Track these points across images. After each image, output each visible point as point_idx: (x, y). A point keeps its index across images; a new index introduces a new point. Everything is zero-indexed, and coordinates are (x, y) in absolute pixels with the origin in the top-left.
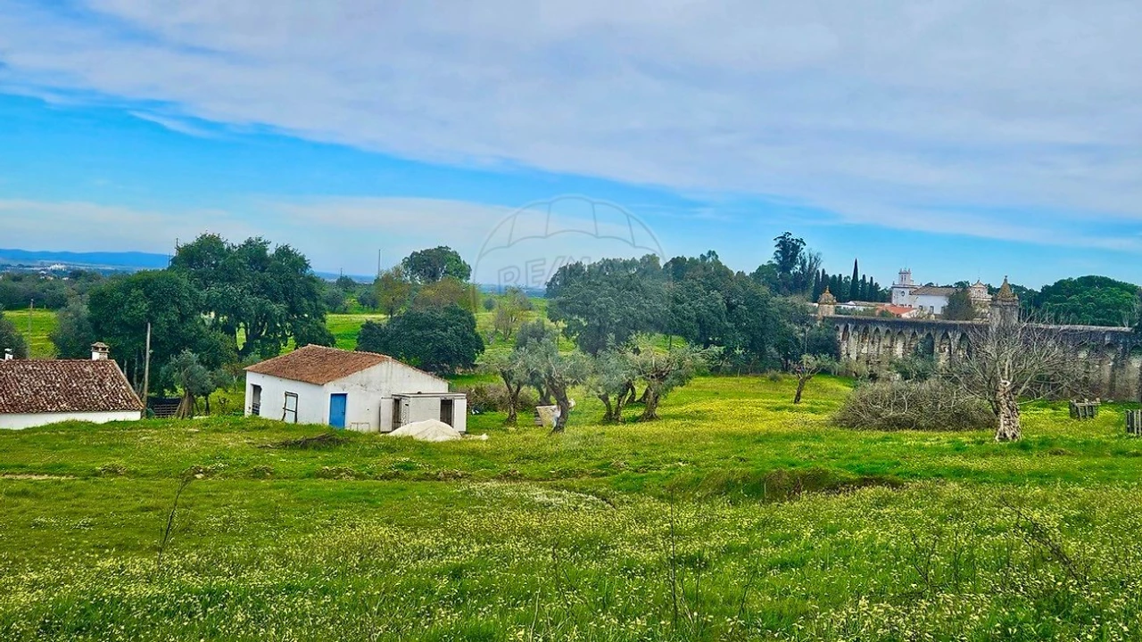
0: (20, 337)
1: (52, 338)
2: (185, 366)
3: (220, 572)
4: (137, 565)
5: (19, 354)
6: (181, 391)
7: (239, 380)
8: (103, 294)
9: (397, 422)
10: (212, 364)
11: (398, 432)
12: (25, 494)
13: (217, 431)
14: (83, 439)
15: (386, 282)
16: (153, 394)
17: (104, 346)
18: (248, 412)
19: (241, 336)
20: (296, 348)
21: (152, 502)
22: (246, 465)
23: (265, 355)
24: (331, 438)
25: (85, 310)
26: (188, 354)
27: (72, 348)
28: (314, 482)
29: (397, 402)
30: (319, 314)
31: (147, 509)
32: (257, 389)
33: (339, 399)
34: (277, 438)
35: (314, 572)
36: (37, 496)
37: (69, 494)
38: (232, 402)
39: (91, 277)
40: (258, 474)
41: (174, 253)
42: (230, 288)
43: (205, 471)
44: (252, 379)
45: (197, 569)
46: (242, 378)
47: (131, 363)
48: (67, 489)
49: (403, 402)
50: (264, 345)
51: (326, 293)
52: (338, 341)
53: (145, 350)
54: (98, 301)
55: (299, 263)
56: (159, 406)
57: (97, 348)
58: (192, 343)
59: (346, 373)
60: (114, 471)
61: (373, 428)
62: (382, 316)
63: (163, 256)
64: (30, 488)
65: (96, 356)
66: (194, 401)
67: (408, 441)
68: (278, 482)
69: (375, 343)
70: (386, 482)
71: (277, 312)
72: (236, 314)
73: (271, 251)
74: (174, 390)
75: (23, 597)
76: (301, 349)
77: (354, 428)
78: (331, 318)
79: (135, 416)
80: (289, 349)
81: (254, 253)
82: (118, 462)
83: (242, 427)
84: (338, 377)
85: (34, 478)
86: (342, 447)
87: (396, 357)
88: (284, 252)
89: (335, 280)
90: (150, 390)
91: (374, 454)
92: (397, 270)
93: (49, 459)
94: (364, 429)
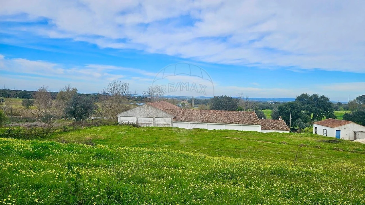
0: (265, 115)
1: (271, 115)
2: (299, 122)
3: (309, 168)
4: (290, 163)
5: (265, 118)
6: (298, 127)
7: (311, 126)
9: (355, 138)
10: (305, 122)
11: (356, 141)
12: (266, 145)
13: (306, 137)
14: (277, 136)
15: (351, 103)
16: (292, 128)
17: (281, 117)
18: (314, 133)
19: (312, 116)
20: (326, 119)
21: (292, 150)
22: (314, 145)
23: (318, 120)
24: (336, 141)
25: (277, 110)
26: (299, 119)
27: (275, 117)
28: (332, 151)
29: (355, 133)
30: (332, 111)
31: (291, 152)
32: (316, 128)
33: (338, 132)
34: (322, 139)
35: (333, 172)
36: (268, 146)
37: (275, 147)
38: (310, 130)
39: (278, 103)
40: (317, 147)
41: (296, 98)
42: (309, 105)
43: (304, 145)
44: (315, 125)
45: (302, 166)
46: (312, 125)
47: (287, 121)
48: (275, 145)
49: (357, 133)
50: (318, 118)
51: (334, 106)
52: (338, 118)
53: (290, 118)
54: (280, 108)
55: (327, 99)
56: (293, 130)
57: (280, 118)
58: (300, 117)
59: (340, 125)
60: (284, 143)
61: (348, 139)
62: (350, 112)
63: (294, 99)
64: (267, 144)
65: (280, 119)
66: (301, 130)
67: (359, 144)
68: (322, 150)
69: (348, 118)
70: (352, 153)
71: (321, 110)
72: (311, 111)
73: (319, 97)
74: (296, 127)
75: (267, 166)
76: (327, 119)
77: (343, 139)
78: (335, 112)
79: (288, 132)
80: (324, 119)
81: (315, 97)
82: (285, 141)
83: (312, 136)
84: (337, 126)
85: (268, 142)
86: (339, 143)
87: (354, 122)
88: (323, 97)
89: (336, 103)
90: (291, 127)
91: (349, 145)
92: (354, 100)
93: (271, 139)
94: (346, 139)
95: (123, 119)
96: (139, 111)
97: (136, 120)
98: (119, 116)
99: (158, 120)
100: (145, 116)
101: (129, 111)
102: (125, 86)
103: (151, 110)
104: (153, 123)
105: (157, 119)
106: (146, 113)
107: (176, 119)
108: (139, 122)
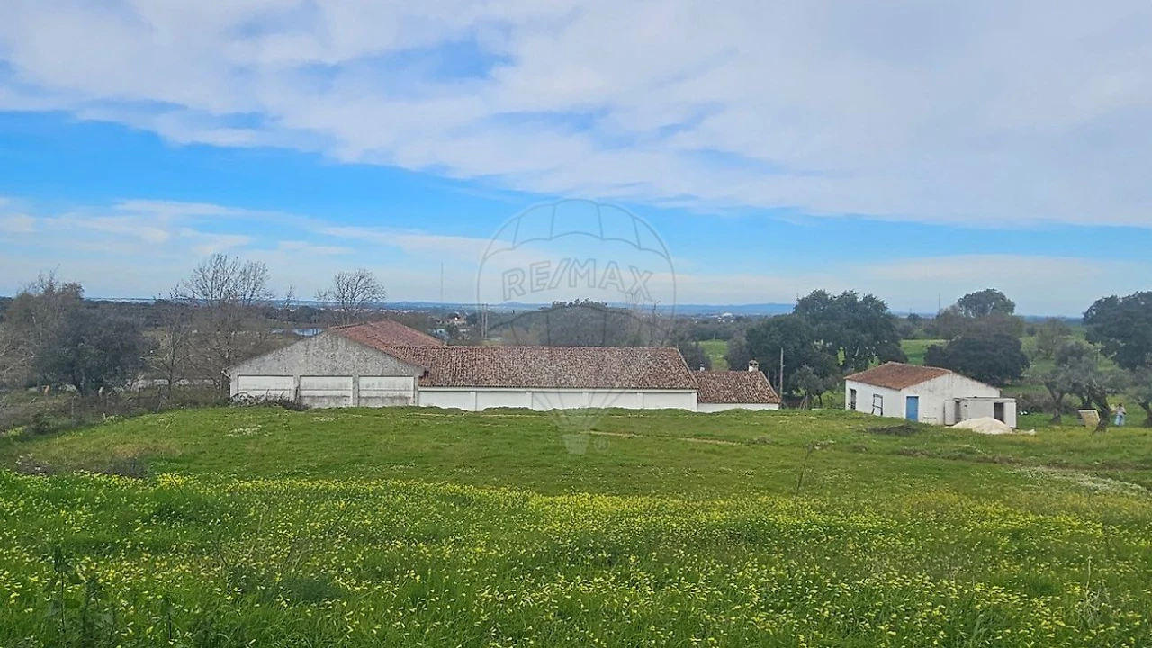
0: (708, 357)
1: (726, 358)
2: (805, 376)
3: (835, 514)
4: (783, 503)
5: (708, 368)
6: (803, 392)
7: (841, 385)
8: (753, 330)
9: (958, 419)
10: (823, 375)
11: (959, 425)
12: (713, 452)
13: (827, 419)
14: (745, 421)
15: (945, 317)
16: (786, 393)
17: (755, 362)
18: (848, 407)
19: (841, 356)
20: (880, 364)
21: (788, 463)
22: (848, 443)
23: (858, 369)
24: (908, 428)
25: (744, 341)
26: (806, 367)
27: (737, 363)
28: (897, 457)
29: (958, 403)
30: (895, 339)
31: (784, 467)
32: (853, 391)
33: (913, 400)
34: (870, 425)
35: (902, 521)
36: (720, 454)
37: (738, 454)
38: (837, 400)
39: (747, 319)
40: (857, 449)
41: (796, 303)
42: (833, 324)
43: (821, 445)
44: (849, 385)
45: (821, 510)
46: (843, 383)
47: (772, 373)
48: (737, 451)
49: (962, 404)
50: (857, 363)
51: (899, 326)
52: (910, 360)
53: (780, 366)
54: (752, 334)
55: (880, 306)
56: (790, 401)
57: (751, 364)
58: (808, 361)
59: (917, 382)
60: (765, 442)
61: (940, 422)
62: (943, 341)
63: (789, 306)
64: (717, 448)
65: (751, 369)
66: (812, 398)
67: (967, 434)
68: (870, 456)
69: (939, 361)
70: (952, 462)
71: (866, 340)
72: (838, 343)
73: (860, 298)
74: (798, 391)
75: (717, 516)
76: (884, 365)
77: (925, 421)
78: (904, 343)
79: (776, 407)
80: (874, 365)
81: (848, 300)
82: (767, 436)
83: (844, 416)
84: (912, 384)
85: (719, 442)
86: (917, 434)
87: (956, 371)
88: (869, 299)
89: (906, 317)
90: (784, 391)
91: (942, 440)
92: (953, 307)
93: (727, 431)
94: (932, 422)
95: (249, 383)
96: (303, 355)
97: (293, 387)
98: (234, 373)
99: (368, 386)
100: (326, 373)
101: (269, 357)
102: (253, 274)
103: (348, 353)
104: (350, 393)
105: (364, 381)
106: (327, 362)
107: (428, 379)
108: (304, 393)
